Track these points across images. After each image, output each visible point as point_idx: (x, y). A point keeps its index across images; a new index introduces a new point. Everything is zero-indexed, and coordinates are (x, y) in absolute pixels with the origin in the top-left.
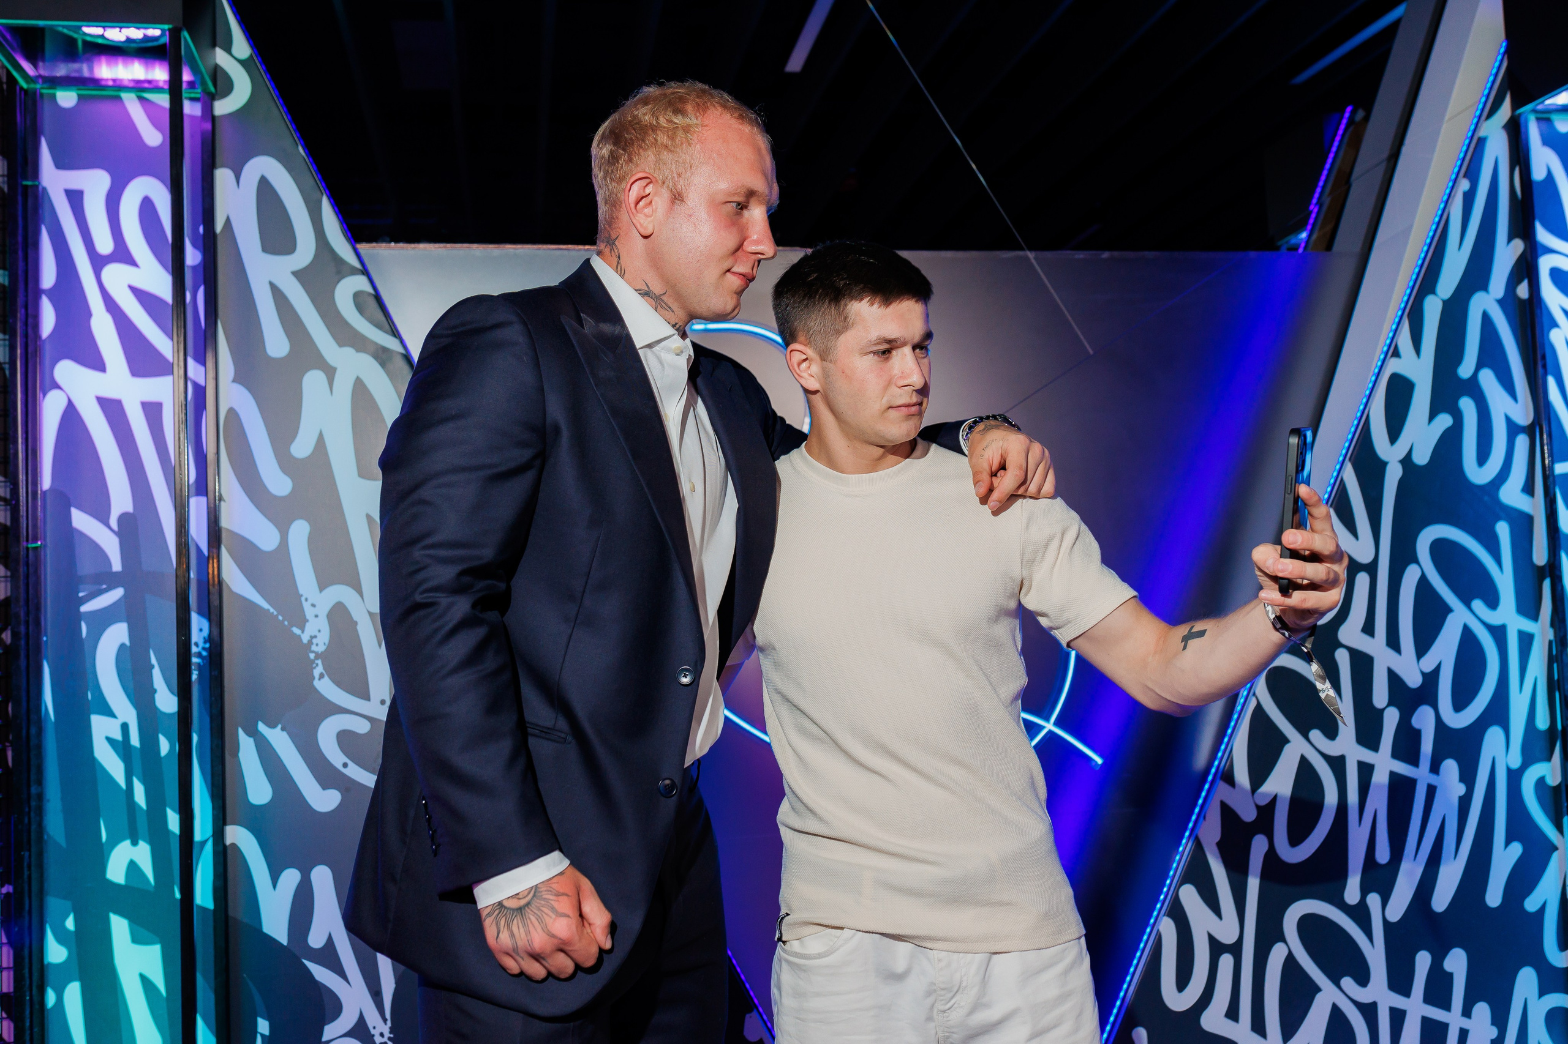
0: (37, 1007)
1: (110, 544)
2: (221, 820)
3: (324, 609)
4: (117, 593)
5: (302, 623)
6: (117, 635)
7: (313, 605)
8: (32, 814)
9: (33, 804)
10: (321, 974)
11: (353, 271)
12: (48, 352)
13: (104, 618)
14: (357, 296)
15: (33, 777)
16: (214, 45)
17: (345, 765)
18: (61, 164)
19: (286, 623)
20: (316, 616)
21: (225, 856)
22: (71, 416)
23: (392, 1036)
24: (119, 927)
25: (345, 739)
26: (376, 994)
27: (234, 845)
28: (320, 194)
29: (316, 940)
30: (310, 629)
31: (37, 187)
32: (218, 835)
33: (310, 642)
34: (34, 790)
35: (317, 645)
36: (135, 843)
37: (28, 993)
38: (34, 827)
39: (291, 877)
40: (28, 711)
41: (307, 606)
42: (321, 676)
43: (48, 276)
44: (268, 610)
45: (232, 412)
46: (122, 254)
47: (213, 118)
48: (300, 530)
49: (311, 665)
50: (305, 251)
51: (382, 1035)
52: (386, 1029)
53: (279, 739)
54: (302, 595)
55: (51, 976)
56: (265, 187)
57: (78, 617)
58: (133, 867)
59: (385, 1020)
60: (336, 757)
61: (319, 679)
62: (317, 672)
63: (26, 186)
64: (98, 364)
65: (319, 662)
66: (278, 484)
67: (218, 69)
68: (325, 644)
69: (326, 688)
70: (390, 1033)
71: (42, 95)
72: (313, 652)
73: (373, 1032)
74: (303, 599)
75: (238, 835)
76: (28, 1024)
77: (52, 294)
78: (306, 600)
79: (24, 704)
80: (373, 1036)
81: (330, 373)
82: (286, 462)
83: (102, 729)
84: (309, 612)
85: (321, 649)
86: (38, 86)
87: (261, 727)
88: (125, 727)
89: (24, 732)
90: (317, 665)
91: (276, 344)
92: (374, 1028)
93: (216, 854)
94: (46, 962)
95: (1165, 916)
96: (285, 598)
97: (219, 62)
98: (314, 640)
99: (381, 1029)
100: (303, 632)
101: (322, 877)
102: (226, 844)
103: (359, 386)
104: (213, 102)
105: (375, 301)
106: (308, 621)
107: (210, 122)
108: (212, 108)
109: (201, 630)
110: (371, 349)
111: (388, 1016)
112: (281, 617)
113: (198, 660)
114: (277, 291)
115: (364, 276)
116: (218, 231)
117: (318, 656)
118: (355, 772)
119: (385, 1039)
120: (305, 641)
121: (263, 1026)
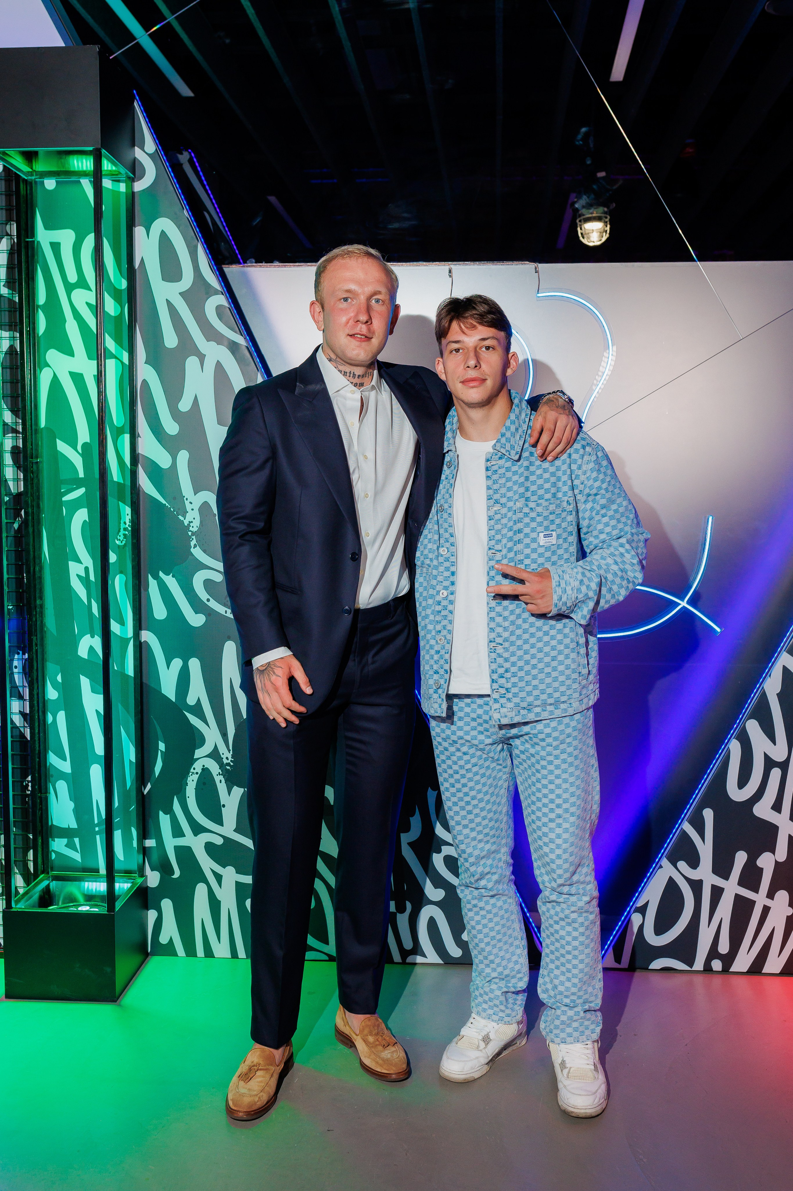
0: (42, 722)
1: (77, 461)
2: (139, 626)
3: (197, 506)
4: (82, 490)
5: (185, 513)
6: (81, 516)
7: (191, 503)
8: (38, 616)
9: (38, 610)
10: (193, 720)
11: (216, 292)
12: (42, 344)
13: (75, 505)
14: (219, 309)
15: (37, 595)
16: (133, 145)
17: (208, 600)
18: (48, 227)
19: (175, 513)
20: (192, 510)
21: (141, 649)
22: (55, 384)
23: (233, 760)
24: (85, 683)
25: (208, 585)
26: (224, 735)
27: (146, 642)
28: (197, 242)
29: (191, 700)
30: (189, 517)
31: (34, 241)
32: (137, 636)
33: (189, 525)
34: (38, 602)
35: (193, 527)
36: (92, 637)
37: (36, 714)
38: (38, 623)
39: (177, 663)
40: (34, 557)
41: (187, 503)
42: (195, 546)
43: (41, 297)
44: (165, 504)
45: (144, 382)
46: (82, 283)
47: (133, 194)
48: (183, 456)
49: (189, 539)
50: (187, 280)
51: (227, 758)
52: (229, 756)
53: (171, 582)
54: (184, 497)
55: (50, 706)
56: (164, 239)
57: (61, 503)
58: (91, 649)
59: (229, 751)
60: (203, 595)
61: (194, 548)
62: (193, 543)
63: (28, 241)
64: (70, 352)
65: (194, 537)
66: (171, 427)
67: (136, 160)
68: (196, 525)
69: (197, 553)
70: (232, 758)
71: (36, 182)
72: (190, 531)
73: (222, 756)
74: (185, 499)
75: (147, 636)
76: (37, 731)
77: (44, 308)
78: (187, 499)
79: (32, 553)
80: (223, 758)
81: (202, 358)
82: (176, 414)
83: (75, 569)
84: (188, 507)
85: (195, 529)
86: (33, 178)
87: (161, 574)
88: (87, 569)
89: (32, 568)
90: (193, 539)
91: (171, 340)
92: (223, 754)
93: (135, 646)
94: (46, 699)
95: (734, 740)
96: (175, 498)
97: (136, 156)
98: (191, 524)
99: (227, 755)
100: (185, 519)
101: (194, 664)
102: (141, 641)
103: (219, 366)
104: (133, 183)
105: (229, 311)
106: (188, 512)
107: (132, 197)
108: (132, 187)
109: (128, 515)
110: (226, 343)
111: (231, 748)
112: (172, 510)
113: (127, 533)
114: (170, 306)
115: (223, 294)
116: (136, 267)
117: (193, 534)
118: (214, 605)
119: (229, 761)
120: (186, 525)
121: (162, 746)
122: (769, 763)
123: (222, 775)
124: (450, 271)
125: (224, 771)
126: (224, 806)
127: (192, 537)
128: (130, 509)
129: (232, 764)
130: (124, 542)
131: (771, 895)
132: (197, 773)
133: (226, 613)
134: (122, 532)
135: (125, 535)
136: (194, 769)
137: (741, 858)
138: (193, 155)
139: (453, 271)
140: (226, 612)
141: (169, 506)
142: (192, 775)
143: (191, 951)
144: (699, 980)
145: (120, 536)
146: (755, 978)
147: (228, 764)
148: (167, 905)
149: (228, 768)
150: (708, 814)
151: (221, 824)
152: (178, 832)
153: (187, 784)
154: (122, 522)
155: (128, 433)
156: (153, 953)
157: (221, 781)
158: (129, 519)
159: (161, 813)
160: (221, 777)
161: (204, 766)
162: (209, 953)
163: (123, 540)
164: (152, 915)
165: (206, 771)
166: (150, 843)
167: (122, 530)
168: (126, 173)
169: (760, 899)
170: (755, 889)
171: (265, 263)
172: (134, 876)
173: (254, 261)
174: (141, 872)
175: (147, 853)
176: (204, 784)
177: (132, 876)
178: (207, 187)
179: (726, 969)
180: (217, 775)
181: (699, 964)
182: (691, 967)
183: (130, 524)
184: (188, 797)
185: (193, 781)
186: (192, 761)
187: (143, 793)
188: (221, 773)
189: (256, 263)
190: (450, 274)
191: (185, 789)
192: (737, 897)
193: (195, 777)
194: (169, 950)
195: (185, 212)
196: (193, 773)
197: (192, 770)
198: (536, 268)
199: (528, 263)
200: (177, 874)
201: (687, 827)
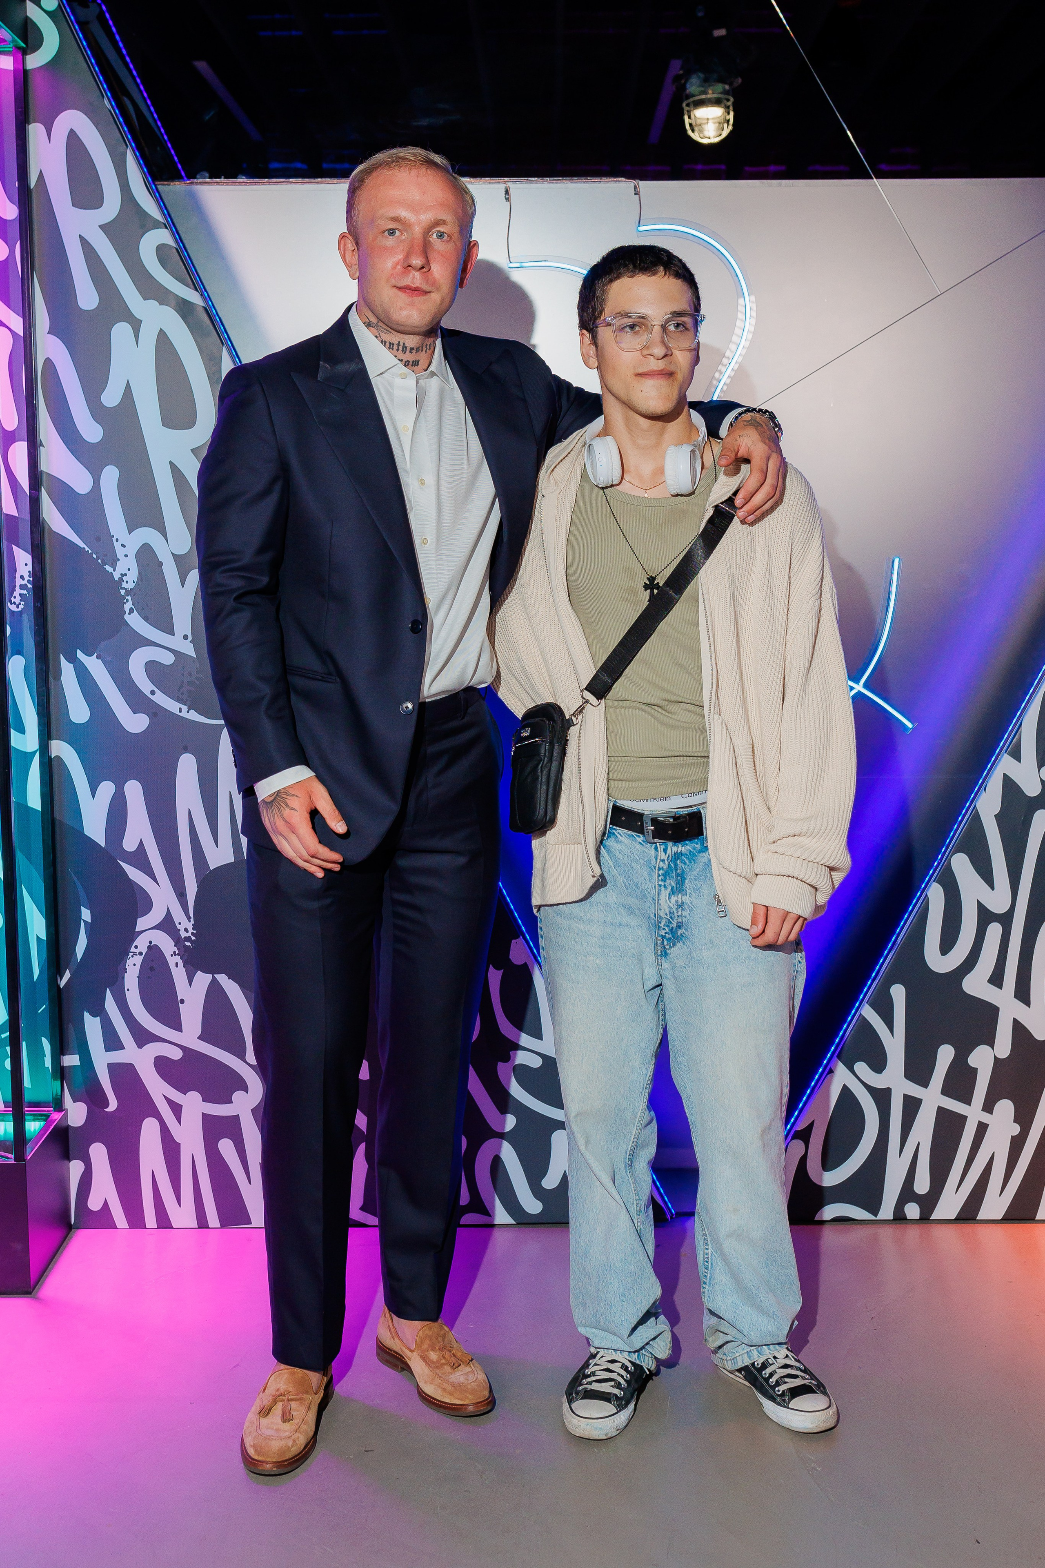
2: (46, 734)
3: (132, 550)
5: (114, 562)
7: (124, 546)
10: (134, 874)
11: (156, 225)
14: (161, 250)
16: (24, 1)
17: (153, 692)
19: (100, 561)
20: (126, 556)
21: (51, 767)
23: (195, 932)
25: (152, 668)
26: (181, 895)
27: (58, 757)
28: (125, 147)
29: (129, 844)
30: (121, 568)
32: (44, 748)
33: (121, 580)
35: (127, 582)
39: (107, 789)
41: (117, 546)
42: (131, 611)
44: (84, 548)
45: (48, 362)
47: (25, 72)
48: (111, 475)
49: (121, 601)
50: (112, 205)
51: (186, 930)
52: (190, 926)
53: (94, 665)
54: (113, 536)
56: (74, 142)
59: (189, 918)
60: (145, 685)
61: (129, 614)
62: (128, 606)
65: (129, 598)
66: (91, 431)
67: (28, 21)
68: (134, 582)
69: (135, 621)
70: (194, 929)
72: (124, 588)
73: (179, 927)
74: (114, 539)
75: (60, 749)
78: (117, 540)
80: (179, 930)
81: (136, 325)
82: (98, 411)
84: (120, 552)
85: (130, 586)
87: (80, 654)
90: (127, 601)
91: (87, 297)
92: (180, 924)
93: (42, 763)
95: (934, 883)
96: (98, 539)
97: (29, 14)
98: (124, 578)
99: (185, 925)
100: (114, 571)
101: (134, 790)
102: (51, 757)
103: (163, 338)
104: (24, 56)
105: (177, 254)
106: (119, 560)
107: (22, 77)
108: (24, 62)
109: (26, 565)
110: (173, 303)
111: (191, 914)
112: (95, 556)
113: (25, 592)
114: (86, 245)
115: (166, 228)
116: (32, 186)
117: (128, 592)
118: (162, 699)
119: (189, 934)
120: (117, 579)
121: (86, 914)
122: (985, 916)
123: (178, 955)
124: (507, 192)
125: (183, 949)
126: (182, 1001)
127: (126, 598)
128: (30, 557)
129: (193, 938)
130: (21, 607)
131: (988, 1107)
132: (141, 954)
133: (180, 711)
134: (18, 591)
135: (20, 595)
136: (136, 947)
137: (946, 1054)
138: (104, 8)
139: (511, 192)
140: (180, 709)
141: (90, 552)
142: (132, 956)
143: (136, 1219)
144: (887, 1234)
145: (15, 597)
146: (967, 1228)
147: (188, 939)
148: (98, 1152)
149: (188, 944)
150: (898, 993)
151: (179, 1029)
152: (112, 1042)
153: (125, 971)
154: (18, 576)
155: (24, 441)
156: (80, 1226)
157: (177, 964)
158: (29, 572)
159: (86, 1015)
160: (178, 959)
161: (150, 942)
162: (164, 1221)
163: (20, 604)
164: (76, 1168)
165: (153, 949)
166: (71, 1060)
167: (18, 588)
168: (14, 41)
169: (973, 1112)
170: (967, 1099)
171: (225, 178)
172: (48, 1111)
173: (207, 175)
174: (58, 1105)
175: (66, 1075)
176: (152, 969)
177: (45, 1111)
178: (128, 59)
179: (925, 1217)
180: (172, 955)
181: (887, 1211)
182: (876, 1215)
183: (31, 579)
184: (128, 990)
185: (135, 965)
186: (133, 935)
187: (58, 986)
188: (177, 952)
189: (210, 178)
190: (507, 196)
191: (124, 978)
192: (941, 1111)
193: (138, 960)
194: (103, 1219)
195: (106, 102)
196: (134, 954)
197: (133, 949)
198: (635, 187)
199: (624, 180)
200: (113, 1105)
201: (868, 1012)
